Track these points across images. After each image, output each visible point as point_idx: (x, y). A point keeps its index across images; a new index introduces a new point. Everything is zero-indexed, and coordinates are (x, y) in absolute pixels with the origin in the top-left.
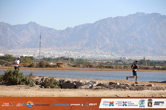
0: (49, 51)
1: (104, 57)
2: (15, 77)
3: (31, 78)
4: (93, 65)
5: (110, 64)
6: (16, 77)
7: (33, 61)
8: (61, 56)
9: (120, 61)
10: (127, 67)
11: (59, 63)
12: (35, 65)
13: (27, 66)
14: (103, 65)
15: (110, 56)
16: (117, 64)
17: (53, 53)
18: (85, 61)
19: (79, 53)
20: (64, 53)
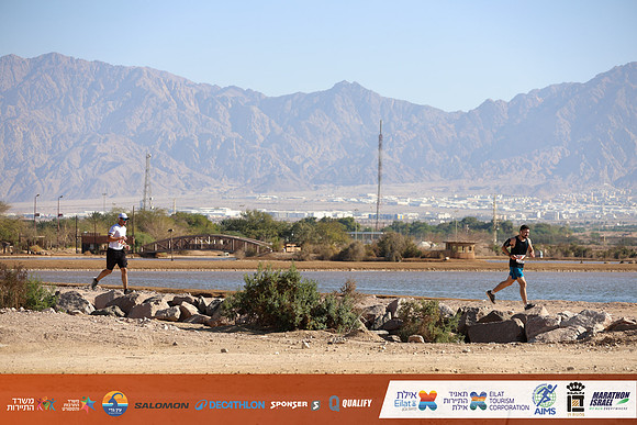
0: (414, 194)
2: (286, 301)
3: (347, 303)
6: (292, 299)
7: (354, 237)
8: (462, 215)
11: (452, 242)
12: (363, 252)
13: (332, 254)
17: (429, 202)
18: (557, 233)
19: (533, 201)
20: (473, 204)
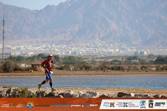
0: (18, 44)
4: (91, 65)
5: (118, 63)
8: (38, 53)
9: (135, 58)
10: (146, 68)
11: (35, 64)
14: (107, 65)
15: (117, 50)
16: (130, 64)
17: (24, 48)
18: (77, 60)
19: (67, 47)
20: (43, 48)
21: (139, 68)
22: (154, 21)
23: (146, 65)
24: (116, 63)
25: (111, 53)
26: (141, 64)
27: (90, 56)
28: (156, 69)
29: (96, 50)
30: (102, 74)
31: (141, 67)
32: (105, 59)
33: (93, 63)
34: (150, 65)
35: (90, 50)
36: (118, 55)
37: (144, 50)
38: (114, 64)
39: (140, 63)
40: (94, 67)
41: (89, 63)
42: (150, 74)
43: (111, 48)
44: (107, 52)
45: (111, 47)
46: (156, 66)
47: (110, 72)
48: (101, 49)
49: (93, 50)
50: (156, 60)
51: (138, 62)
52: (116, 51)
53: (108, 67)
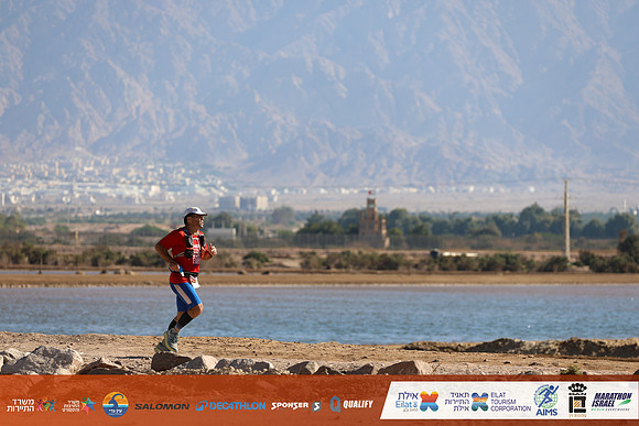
1: (120, 197)
4: (55, 247)
5: (155, 239)
9: (220, 220)
10: (262, 259)
14: (113, 249)
15: (155, 189)
21: (239, 259)
22: (296, 81)
23: (262, 251)
24: (148, 239)
25: (130, 200)
26: (247, 244)
27: (50, 210)
28: (301, 264)
29: (71, 191)
30: (94, 283)
31: (245, 258)
32: (107, 225)
33: (63, 238)
34: (278, 250)
35: (49, 187)
36: (156, 209)
37: (255, 192)
38: (140, 243)
39: (240, 239)
40: (67, 253)
41: (46, 241)
42: (278, 282)
43: (132, 183)
44: (114, 195)
45: (130, 179)
46: (301, 253)
47: (126, 273)
48: (92, 187)
49: (62, 187)
50: (302, 232)
51: (234, 238)
52: (151, 194)
53: (119, 253)
